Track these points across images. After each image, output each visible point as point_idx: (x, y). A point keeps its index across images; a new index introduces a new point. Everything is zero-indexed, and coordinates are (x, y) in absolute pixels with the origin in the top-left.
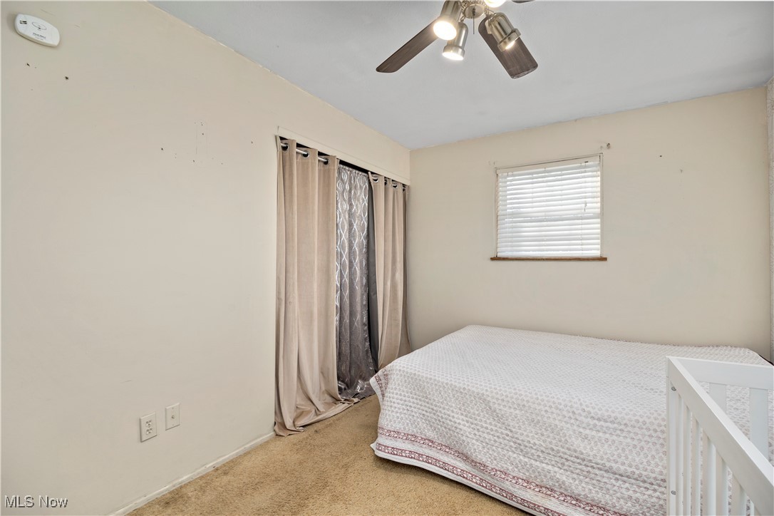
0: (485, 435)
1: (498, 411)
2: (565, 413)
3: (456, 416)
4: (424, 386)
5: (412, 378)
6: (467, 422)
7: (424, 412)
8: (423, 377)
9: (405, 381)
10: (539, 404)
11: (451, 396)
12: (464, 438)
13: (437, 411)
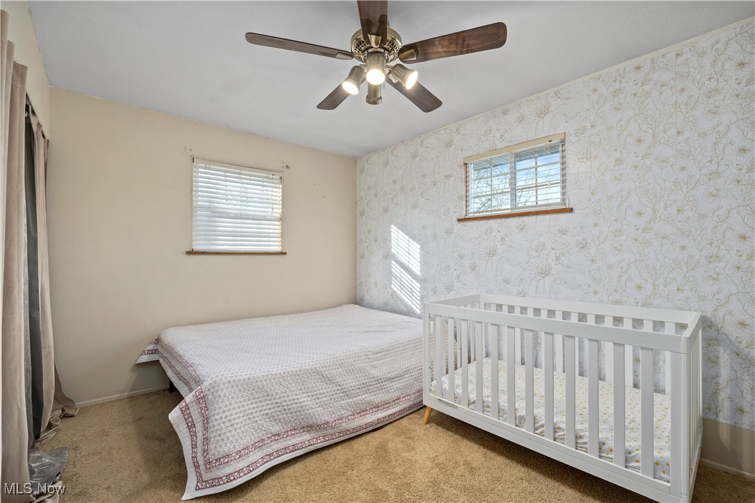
0: (324, 399)
1: (329, 376)
2: (363, 357)
3: (299, 397)
4: (263, 385)
5: (247, 384)
6: (309, 396)
7: (267, 411)
8: (258, 377)
9: (240, 390)
10: (349, 358)
11: (291, 381)
12: (310, 411)
13: (281, 403)
